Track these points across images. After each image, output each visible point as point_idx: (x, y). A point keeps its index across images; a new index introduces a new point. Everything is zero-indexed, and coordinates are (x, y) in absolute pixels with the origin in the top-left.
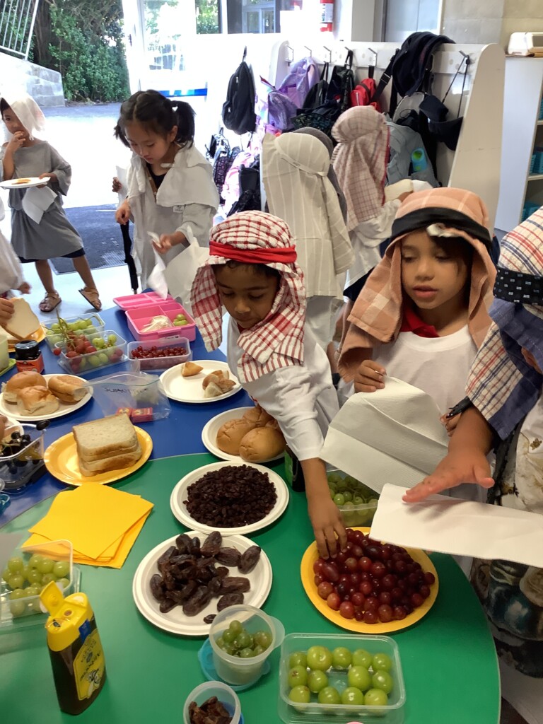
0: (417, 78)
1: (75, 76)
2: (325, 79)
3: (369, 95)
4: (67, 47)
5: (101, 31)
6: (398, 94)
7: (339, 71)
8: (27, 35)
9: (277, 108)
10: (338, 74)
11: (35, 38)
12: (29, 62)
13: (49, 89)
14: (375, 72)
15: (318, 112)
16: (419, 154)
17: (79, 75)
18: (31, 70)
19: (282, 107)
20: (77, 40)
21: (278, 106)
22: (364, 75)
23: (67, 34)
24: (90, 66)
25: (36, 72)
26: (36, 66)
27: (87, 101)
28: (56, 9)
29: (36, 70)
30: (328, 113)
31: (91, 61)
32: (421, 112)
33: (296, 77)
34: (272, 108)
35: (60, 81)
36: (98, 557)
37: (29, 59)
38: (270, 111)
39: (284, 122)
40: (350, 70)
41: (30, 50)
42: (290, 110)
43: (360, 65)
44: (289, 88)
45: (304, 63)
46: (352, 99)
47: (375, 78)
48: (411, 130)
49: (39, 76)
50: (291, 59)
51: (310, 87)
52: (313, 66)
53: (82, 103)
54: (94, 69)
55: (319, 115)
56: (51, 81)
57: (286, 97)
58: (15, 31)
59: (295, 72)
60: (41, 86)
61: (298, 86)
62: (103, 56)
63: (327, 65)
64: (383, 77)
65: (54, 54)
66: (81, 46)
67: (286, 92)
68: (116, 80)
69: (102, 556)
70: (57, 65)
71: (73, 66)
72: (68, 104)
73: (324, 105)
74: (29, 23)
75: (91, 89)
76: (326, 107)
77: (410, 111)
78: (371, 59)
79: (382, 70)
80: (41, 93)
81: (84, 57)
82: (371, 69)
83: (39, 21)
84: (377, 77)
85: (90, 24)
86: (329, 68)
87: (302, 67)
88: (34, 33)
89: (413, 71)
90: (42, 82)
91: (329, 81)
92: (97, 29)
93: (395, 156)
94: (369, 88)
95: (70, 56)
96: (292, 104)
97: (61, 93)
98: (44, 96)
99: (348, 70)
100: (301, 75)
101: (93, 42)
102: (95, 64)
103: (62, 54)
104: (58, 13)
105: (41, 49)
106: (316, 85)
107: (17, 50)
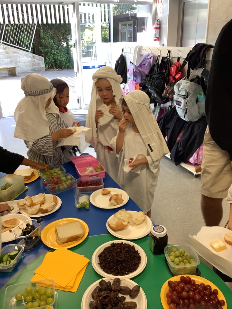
0: (199, 62)
1: (49, 59)
2: (158, 62)
3: (178, 69)
4: (47, 47)
5: (61, 40)
6: (191, 69)
7: (165, 59)
8: (31, 42)
9: (137, 74)
10: (164, 60)
11: (34, 44)
12: (31, 53)
13: (39, 64)
14: (180, 59)
15: (155, 76)
16: (201, 94)
17: (51, 58)
18: (32, 56)
19: (139, 73)
20: (51, 44)
21: (138, 73)
22: (175, 61)
23: (47, 42)
24: (56, 55)
25: (34, 57)
26: (34, 55)
27: (54, 69)
28: (43, 32)
29: (34, 56)
30: (160, 76)
31: (56, 53)
32: (201, 77)
33: (145, 61)
34: (135, 74)
35: (44, 61)
36: (66, 286)
37: (31, 52)
38: (134, 75)
39: (140, 80)
40: (169, 58)
41: (32, 48)
42: (142, 75)
43: (173, 56)
44: (142, 66)
45: (149, 55)
46: (170, 71)
47: (180, 62)
48: (197, 84)
49: (35, 59)
50: (143, 54)
51: (151, 66)
52: (153, 56)
53: (52, 70)
54: (58, 55)
55: (156, 77)
56: (40, 61)
57: (141, 70)
58: (26, 41)
59: (145, 59)
60: (36, 63)
61: (146, 65)
62: (61, 50)
63: (159, 56)
64: (184, 62)
65: (41, 50)
66: (53, 47)
67: (141, 67)
68: (66, 60)
69: (67, 286)
70: (42, 54)
71: (49, 54)
72: (46, 70)
73: (158, 73)
74: (32, 38)
75: (56, 64)
76: (159, 74)
77: (196, 76)
78: (178, 54)
79: (184, 58)
80: (35, 66)
81: (54, 51)
82: (179, 59)
83: (35, 37)
84: (181, 61)
85: (56, 37)
86: (160, 57)
87: (148, 57)
88: (33, 42)
89: (197, 59)
90: (36, 61)
91: (160, 63)
92: (59, 40)
93: (190, 95)
94: (178, 66)
95: (48, 50)
96: (143, 72)
97: (44, 65)
98: (37, 67)
99: (168, 59)
100: (147, 60)
101: (57, 45)
102: (58, 54)
103: (45, 50)
104: (43, 33)
105: (36, 48)
106: (154, 65)
107: (26, 48)
